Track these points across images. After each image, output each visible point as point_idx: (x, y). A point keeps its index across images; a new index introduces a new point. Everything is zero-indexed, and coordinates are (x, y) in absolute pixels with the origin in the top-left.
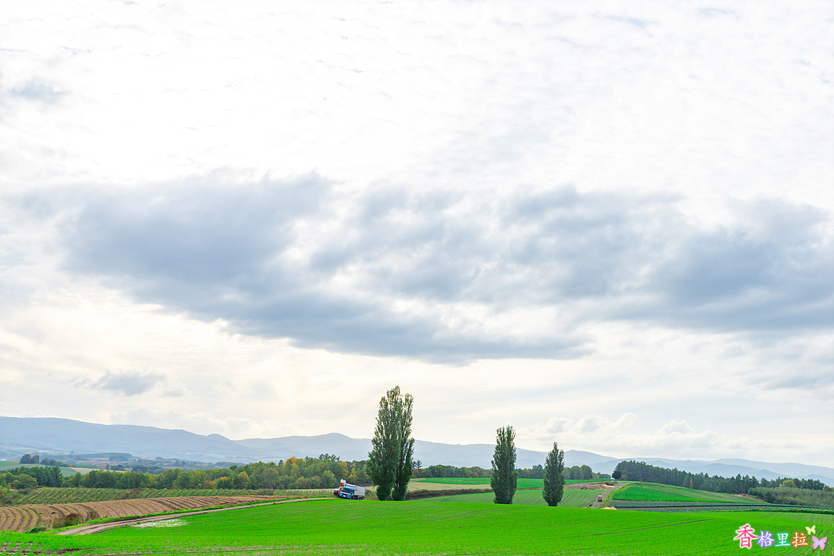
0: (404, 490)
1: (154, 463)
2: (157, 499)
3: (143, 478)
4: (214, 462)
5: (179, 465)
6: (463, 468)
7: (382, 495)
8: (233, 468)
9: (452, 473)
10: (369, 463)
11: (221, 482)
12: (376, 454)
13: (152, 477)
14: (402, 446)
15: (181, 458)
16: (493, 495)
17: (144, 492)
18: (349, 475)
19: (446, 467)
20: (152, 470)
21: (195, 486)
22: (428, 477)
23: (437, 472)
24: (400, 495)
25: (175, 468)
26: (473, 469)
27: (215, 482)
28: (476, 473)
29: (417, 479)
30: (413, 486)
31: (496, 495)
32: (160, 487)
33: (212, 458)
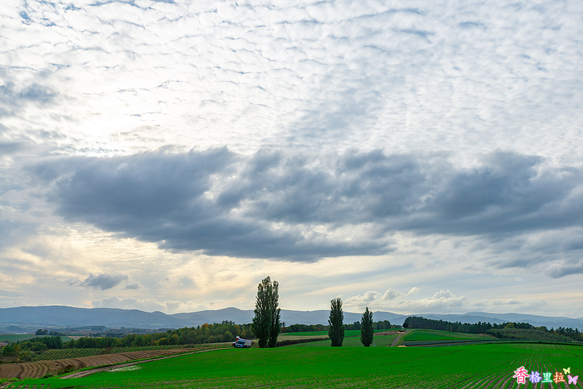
0: (276, 341)
1: (119, 331)
2: (122, 353)
3: (113, 341)
4: (157, 329)
5: (135, 332)
6: (311, 325)
7: (262, 345)
8: (169, 332)
9: (304, 329)
10: (253, 325)
11: (162, 341)
12: (257, 319)
13: (119, 340)
14: (273, 313)
15: (136, 327)
16: (330, 341)
17: (114, 350)
18: (241, 333)
19: (301, 325)
20: (119, 335)
21: (146, 344)
22: (290, 332)
23: (295, 329)
24: (273, 344)
25: (133, 333)
26: (318, 326)
27: (158, 341)
28: (319, 328)
29: (283, 334)
30: (280, 338)
31: (332, 341)
32: (124, 346)
33: (156, 326)
